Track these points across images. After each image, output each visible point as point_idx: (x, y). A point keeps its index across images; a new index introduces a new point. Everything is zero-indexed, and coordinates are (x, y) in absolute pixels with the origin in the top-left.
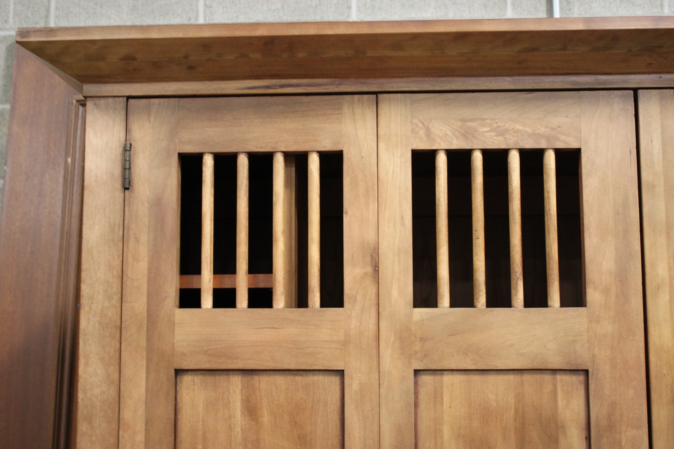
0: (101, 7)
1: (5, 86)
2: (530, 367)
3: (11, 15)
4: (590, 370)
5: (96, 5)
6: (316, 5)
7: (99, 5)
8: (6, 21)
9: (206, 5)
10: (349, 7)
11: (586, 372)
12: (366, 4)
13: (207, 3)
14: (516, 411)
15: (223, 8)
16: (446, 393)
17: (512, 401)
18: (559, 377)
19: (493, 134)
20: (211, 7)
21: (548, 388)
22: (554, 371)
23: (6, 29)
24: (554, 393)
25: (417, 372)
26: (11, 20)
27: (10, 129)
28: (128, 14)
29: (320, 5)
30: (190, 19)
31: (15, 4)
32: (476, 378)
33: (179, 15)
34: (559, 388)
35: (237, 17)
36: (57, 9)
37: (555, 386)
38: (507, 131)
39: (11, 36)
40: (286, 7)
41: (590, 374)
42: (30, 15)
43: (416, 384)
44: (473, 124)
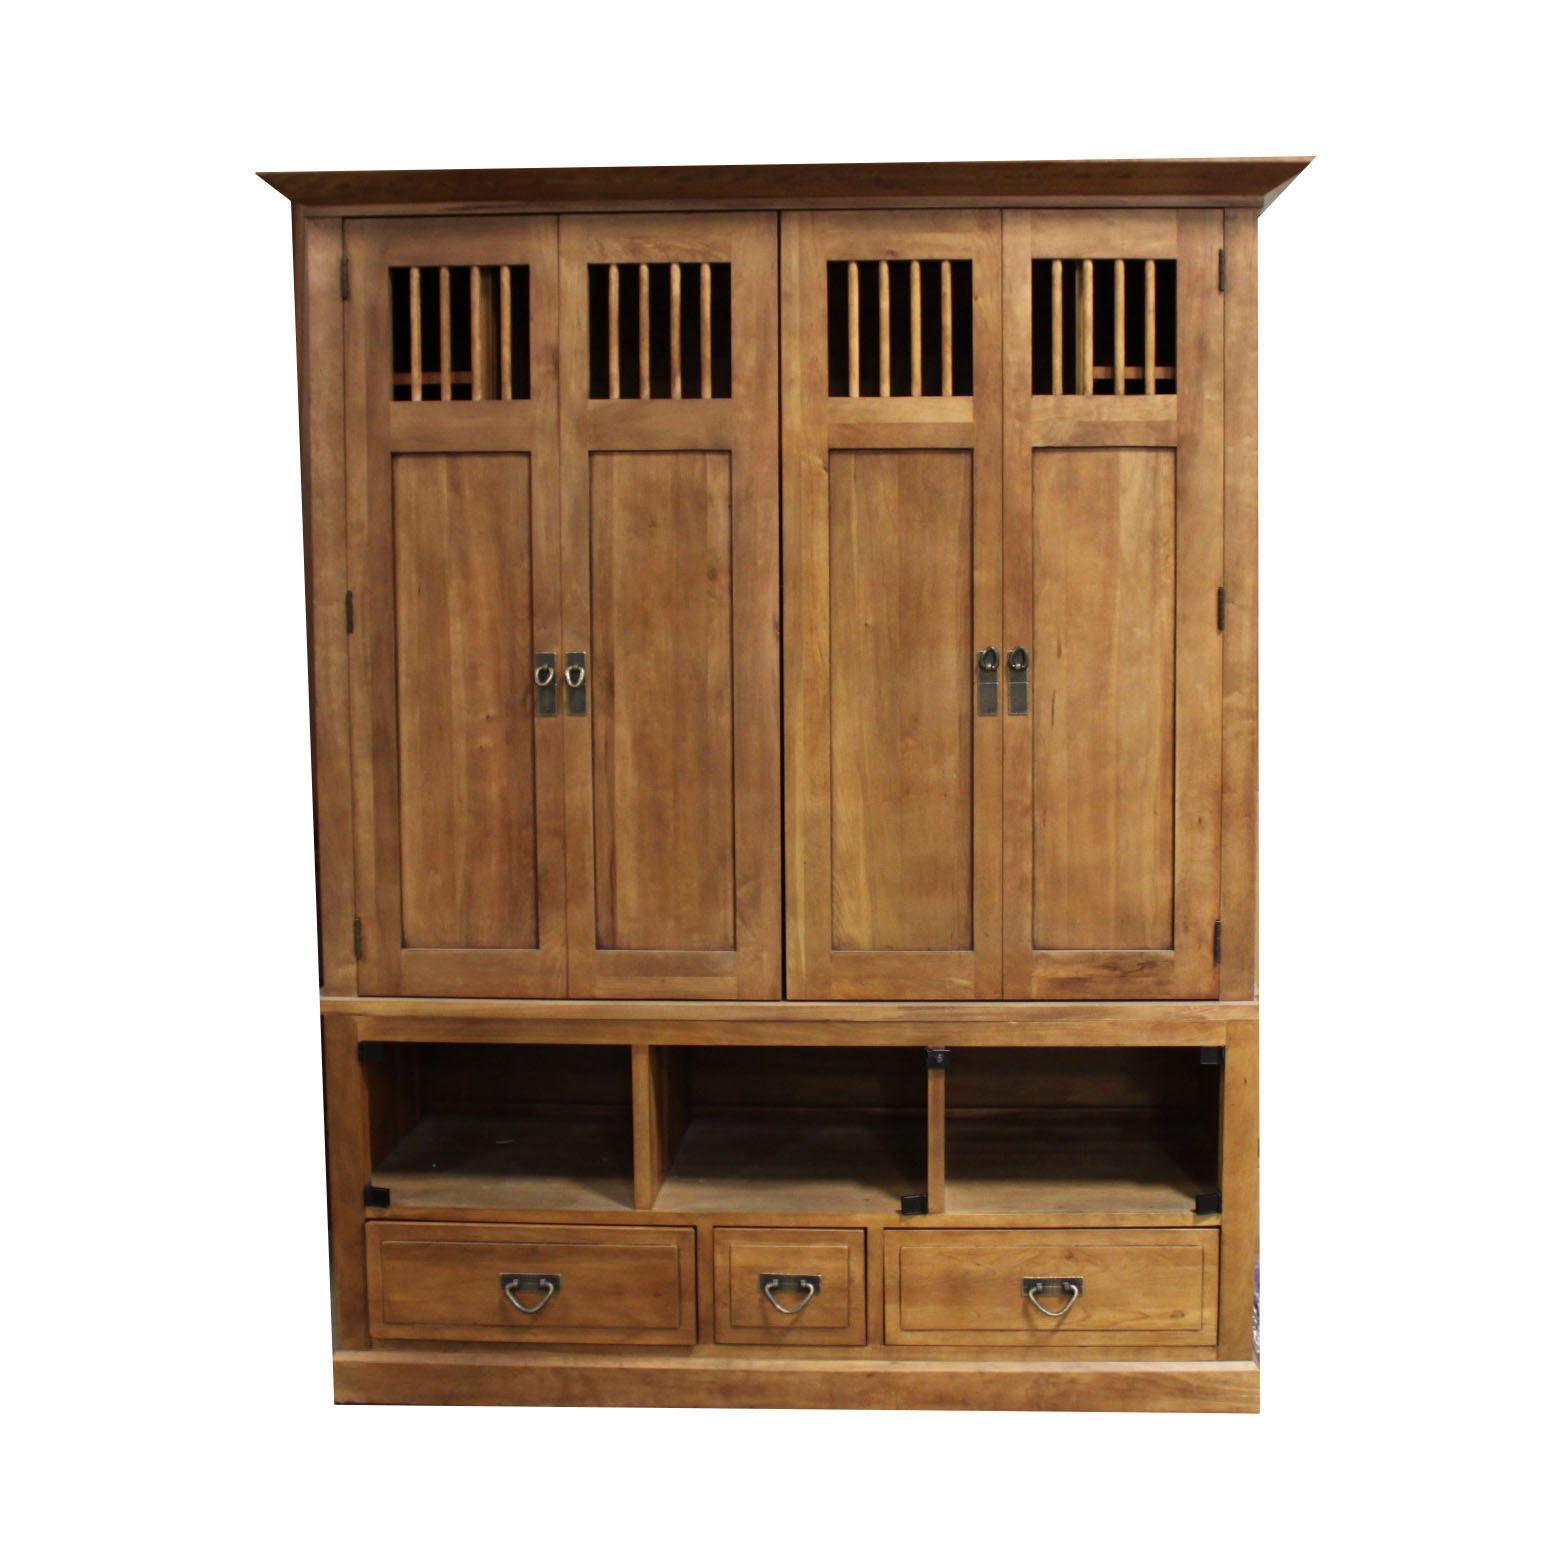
4: (733, 450)
11: (730, 452)
14: (673, 485)
16: (616, 469)
17: (669, 476)
18: (708, 457)
19: (657, 250)
21: (699, 464)
22: (704, 452)
24: (704, 469)
25: (591, 453)
32: (640, 458)
34: (708, 465)
37: (705, 463)
38: (668, 247)
41: (733, 456)
43: (591, 463)
44: (640, 241)
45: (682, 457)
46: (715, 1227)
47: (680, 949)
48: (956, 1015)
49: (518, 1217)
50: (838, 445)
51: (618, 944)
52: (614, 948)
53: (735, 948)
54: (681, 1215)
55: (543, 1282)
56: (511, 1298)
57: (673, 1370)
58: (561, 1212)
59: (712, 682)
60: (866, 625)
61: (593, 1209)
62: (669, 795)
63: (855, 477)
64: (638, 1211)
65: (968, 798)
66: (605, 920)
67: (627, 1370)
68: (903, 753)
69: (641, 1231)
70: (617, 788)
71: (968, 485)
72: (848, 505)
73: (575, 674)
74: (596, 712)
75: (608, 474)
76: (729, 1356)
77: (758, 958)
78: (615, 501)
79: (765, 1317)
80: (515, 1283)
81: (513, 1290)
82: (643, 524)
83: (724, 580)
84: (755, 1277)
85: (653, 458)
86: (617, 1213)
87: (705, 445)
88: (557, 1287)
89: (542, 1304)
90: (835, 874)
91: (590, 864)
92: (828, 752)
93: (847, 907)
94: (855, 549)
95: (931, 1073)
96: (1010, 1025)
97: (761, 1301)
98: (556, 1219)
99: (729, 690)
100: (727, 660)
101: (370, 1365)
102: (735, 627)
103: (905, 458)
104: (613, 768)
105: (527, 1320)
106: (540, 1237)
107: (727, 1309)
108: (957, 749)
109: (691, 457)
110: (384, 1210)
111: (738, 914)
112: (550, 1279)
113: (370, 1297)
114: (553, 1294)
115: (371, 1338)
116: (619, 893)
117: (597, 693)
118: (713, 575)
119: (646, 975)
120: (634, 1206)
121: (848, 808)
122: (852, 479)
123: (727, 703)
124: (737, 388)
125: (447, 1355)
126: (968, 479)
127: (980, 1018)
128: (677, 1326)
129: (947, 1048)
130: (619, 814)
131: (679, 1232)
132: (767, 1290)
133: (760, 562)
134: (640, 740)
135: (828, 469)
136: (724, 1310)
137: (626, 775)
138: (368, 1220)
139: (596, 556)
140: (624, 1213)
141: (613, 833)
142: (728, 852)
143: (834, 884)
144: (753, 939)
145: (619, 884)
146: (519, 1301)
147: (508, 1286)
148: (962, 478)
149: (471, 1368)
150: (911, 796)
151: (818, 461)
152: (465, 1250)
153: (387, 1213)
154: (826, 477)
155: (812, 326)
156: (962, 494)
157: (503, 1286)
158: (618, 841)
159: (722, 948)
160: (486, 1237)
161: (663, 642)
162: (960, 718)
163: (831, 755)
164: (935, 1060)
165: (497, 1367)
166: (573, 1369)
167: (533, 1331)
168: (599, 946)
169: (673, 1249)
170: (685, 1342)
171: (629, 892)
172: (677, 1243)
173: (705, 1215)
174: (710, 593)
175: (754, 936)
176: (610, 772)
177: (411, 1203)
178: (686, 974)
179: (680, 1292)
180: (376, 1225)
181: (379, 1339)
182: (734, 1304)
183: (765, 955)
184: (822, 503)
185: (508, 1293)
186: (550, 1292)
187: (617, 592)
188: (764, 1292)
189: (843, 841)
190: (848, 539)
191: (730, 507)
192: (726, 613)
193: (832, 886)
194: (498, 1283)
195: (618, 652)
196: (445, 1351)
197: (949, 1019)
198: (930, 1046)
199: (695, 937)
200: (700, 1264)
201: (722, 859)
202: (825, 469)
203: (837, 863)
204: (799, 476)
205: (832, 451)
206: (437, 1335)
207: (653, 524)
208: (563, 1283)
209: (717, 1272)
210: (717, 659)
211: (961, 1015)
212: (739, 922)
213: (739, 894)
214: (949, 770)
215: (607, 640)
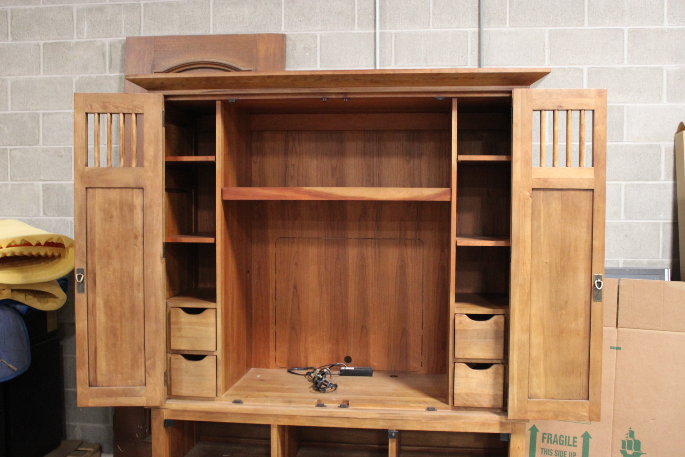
0: (165, 25)
1: (122, 64)
2: (124, 187)
3: (123, 30)
4: (144, 188)
5: (162, 24)
6: (265, 24)
7: (164, 24)
8: (121, 33)
9: (213, 24)
10: (281, 25)
11: (143, 188)
12: (288, 23)
13: (214, 23)
14: (120, 201)
15: (222, 25)
16: (97, 195)
17: (118, 198)
18: (134, 190)
20: (216, 25)
21: (130, 194)
22: (133, 188)
23: (121, 37)
24: (133, 195)
25: (87, 188)
26: (123, 32)
27: (125, 85)
28: (177, 29)
29: (267, 24)
30: (206, 31)
31: (125, 24)
32: (106, 190)
33: (201, 29)
34: (134, 194)
35: (228, 30)
36: (144, 26)
37: (133, 193)
39: (124, 40)
40: (251, 25)
41: (144, 190)
42: (132, 30)
43: (86, 192)
44: (107, 104)
45: (124, 190)
47: (123, 386)
48: (400, 417)
50: (536, 187)
51: (98, 385)
52: (96, 386)
53: (145, 385)
59: (136, 280)
60: (546, 262)
62: (118, 325)
63: (543, 200)
65: (588, 336)
66: (92, 376)
68: (560, 316)
70: (97, 322)
71: (591, 204)
72: (539, 213)
73: (79, 277)
74: (89, 292)
75: (94, 196)
77: (154, 389)
78: (97, 208)
82: (108, 217)
83: (140, 239)
85: (112, 190)
87: (133, 185)
90: (530, 367)
91: (86, 353)
92: (529, 316)
93: (535, 381)
94: (542, 230)
95: (390, 440)
96: (422, 422)
99: (143, 283)
100: (141, 271)
102: (145, 258)
103: (564, 193)
104: (96, 314)
108: (584, 315)
109: (127, 190)
111: (146, 371)
116: (98, 364)
117: (89, 284)
118: (136, 237)
119: (109, 397)
121: (537, 339)
122: (542, 201)
123: (142, 288)
124: (146, 164)
126: (591, 202)
127: (410, 418)
129: (396, 430)
130: (98, 332)
133: (155, 232)
134: (107, 303)
135: (531, 197)
137: (101, 317)
139: (88, 230)
141: (96, 340)
142: (142, 347)
143: (530, 371)
144: (152, 382)
145: (98, 360)
148: (588, 201)
150: (564, 335)
151: (528, 194)
154: (531, 200)
155: (526, 137)
156: (588, 208)
158: (98, 343)
159: (141, 386)
161: (116, 264)
162: (585, 302)
163: (530, 317)
164: (391, 435)
168: (90, 385)
171: (102, 364)
174: (135, 245)
175: (153, 380)
176: (94, 316)
178: (126, 396)
183: (157, 388)
184: (529, 211)
187: (97, 244)
189: (534, 353)
190: (539, 226)
191: (143, 210)
192: (141, 253)
193: (529, 372)
195: (98, 268)
197: (397, 418)
198: (390, 429)
199: (129, 381)
201: (140, 350)
202: (530, 197)
203: (531, 362)
204: (520, 199)
205: (533, 189)
207: (112, 217)
210: (138, 270)
211: (403, 417)
212: (147, 375)
213: (147, 364)
214: (581, 323)
215: (93, 263)
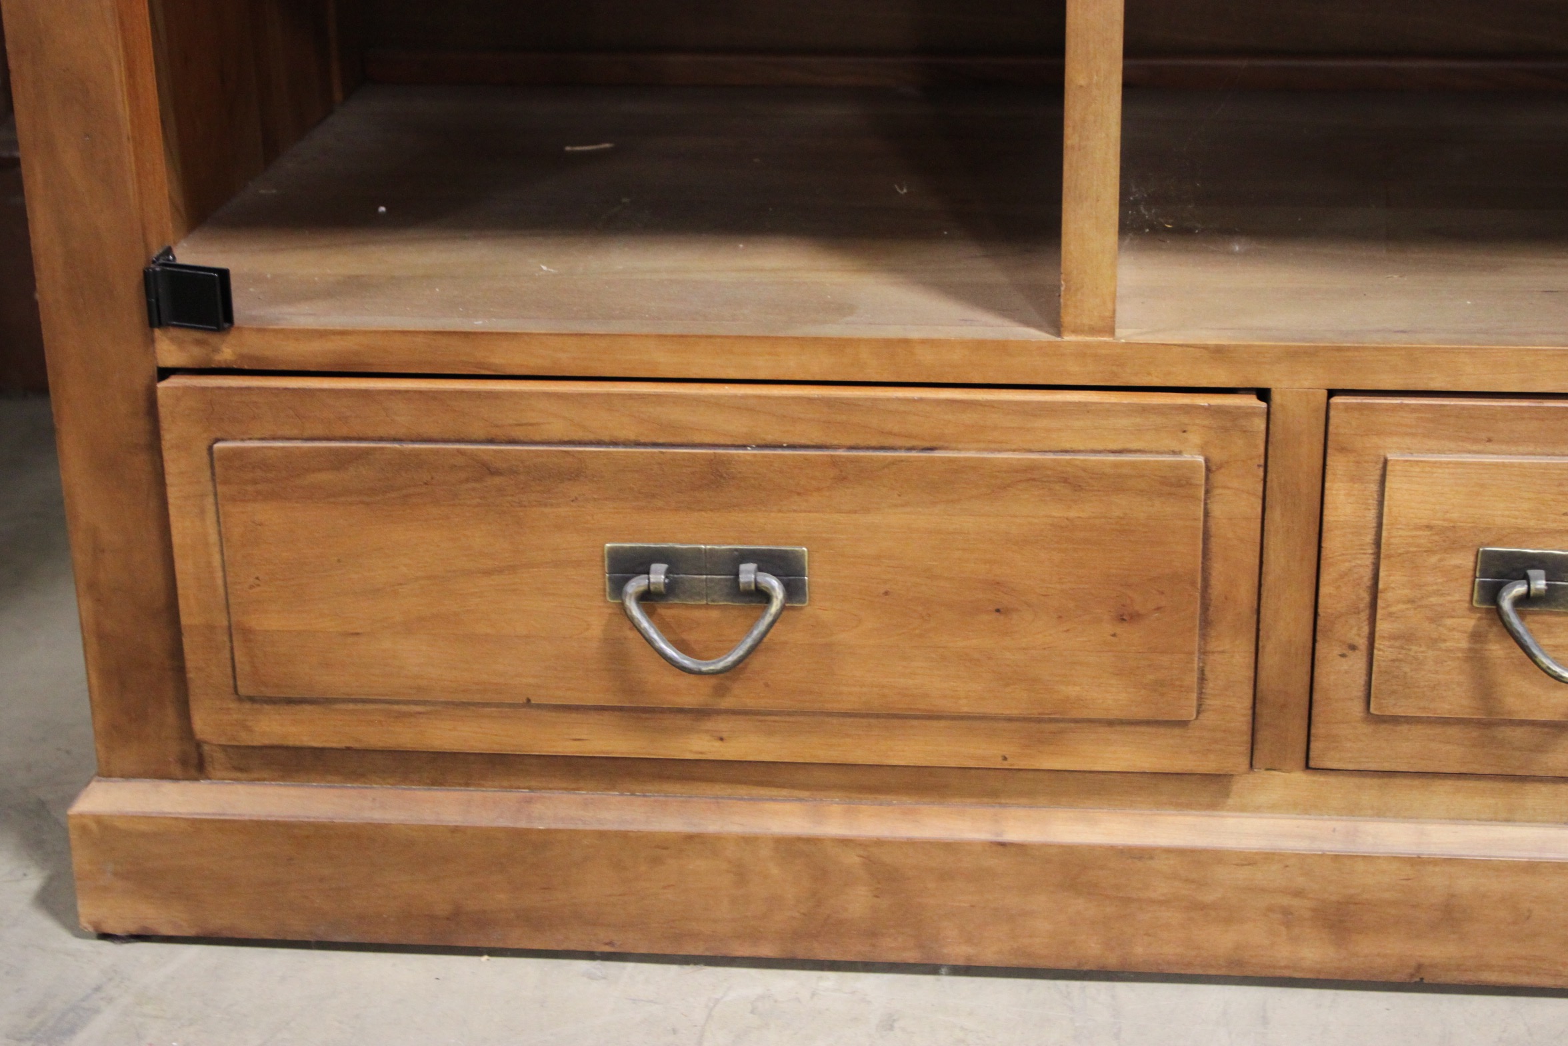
46: (1332, 393)
49: (667, 363)
54: (1219, 353)
55: (748, 573)
56: (645, 624)
57: (1169, 851)
58: (803, 342)
61: (915, 334)
64: (1068, 338)
67: (1021, 849)
69: (1084, 407)
76: (1352, 810)
79: (1485, 689)
80: (658, 575)
81: (647, 598)
84: (1466, 561)
86: (1002, 347)
88: (794, 590)
89: (749, 642)
97: (1477, 637)
98: (790, 367)
101: (197, 826)
105: (691, 694)
106: (737, 426)
107: (1357, 663)
110: (214, 339)
112: (771, 561)
113: (187, 619)
114: (783, 608)
115: (198, 745)
120: (1056, 327)
125: (439, 794)
128: (1189, 712)
131: (1208, 409)
132: (1506, 604)
136: (1344, 665)
138: (165, 373)
140: (1024, 347)
146: (664, 628)
147: (636, 585)
149: (519, 835)
152: (487, 469)
153: (227, 351)
157: (618, 588)
160: (557, 429)
165: (602, 835)
166: (845, 842)
167: (709, 725)
169: (1192, 466)
170: (1209, 765)
172: (1203, 449)
173: (1297, 355)
177: (302, 316)
179: (1205, 606)
180: (187, 390)
181: (224, 748)
182: (1383, 651)
185: (636, 611)
186: (775, 607)
188: (1499, 611)
194: (599, 576)
196: (437, 782)
200: (1276, 516)
206: (405, 736)
208: (815, 576)
209: (1332, 544)
